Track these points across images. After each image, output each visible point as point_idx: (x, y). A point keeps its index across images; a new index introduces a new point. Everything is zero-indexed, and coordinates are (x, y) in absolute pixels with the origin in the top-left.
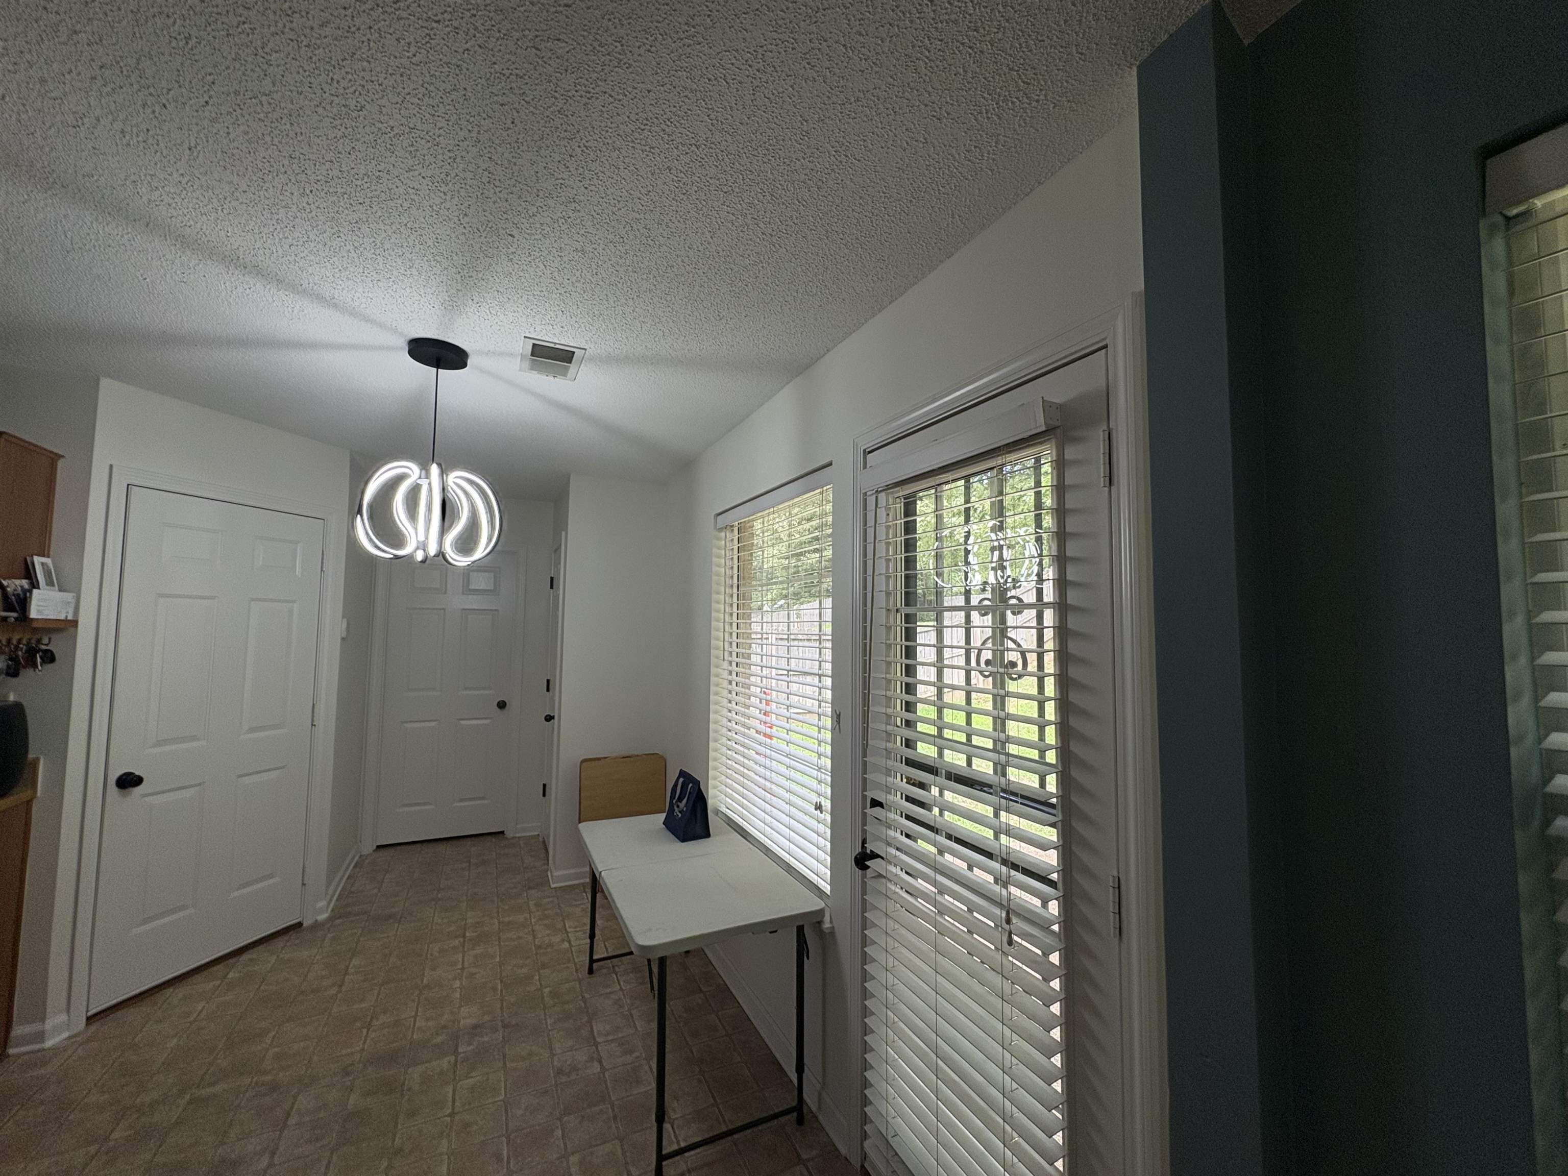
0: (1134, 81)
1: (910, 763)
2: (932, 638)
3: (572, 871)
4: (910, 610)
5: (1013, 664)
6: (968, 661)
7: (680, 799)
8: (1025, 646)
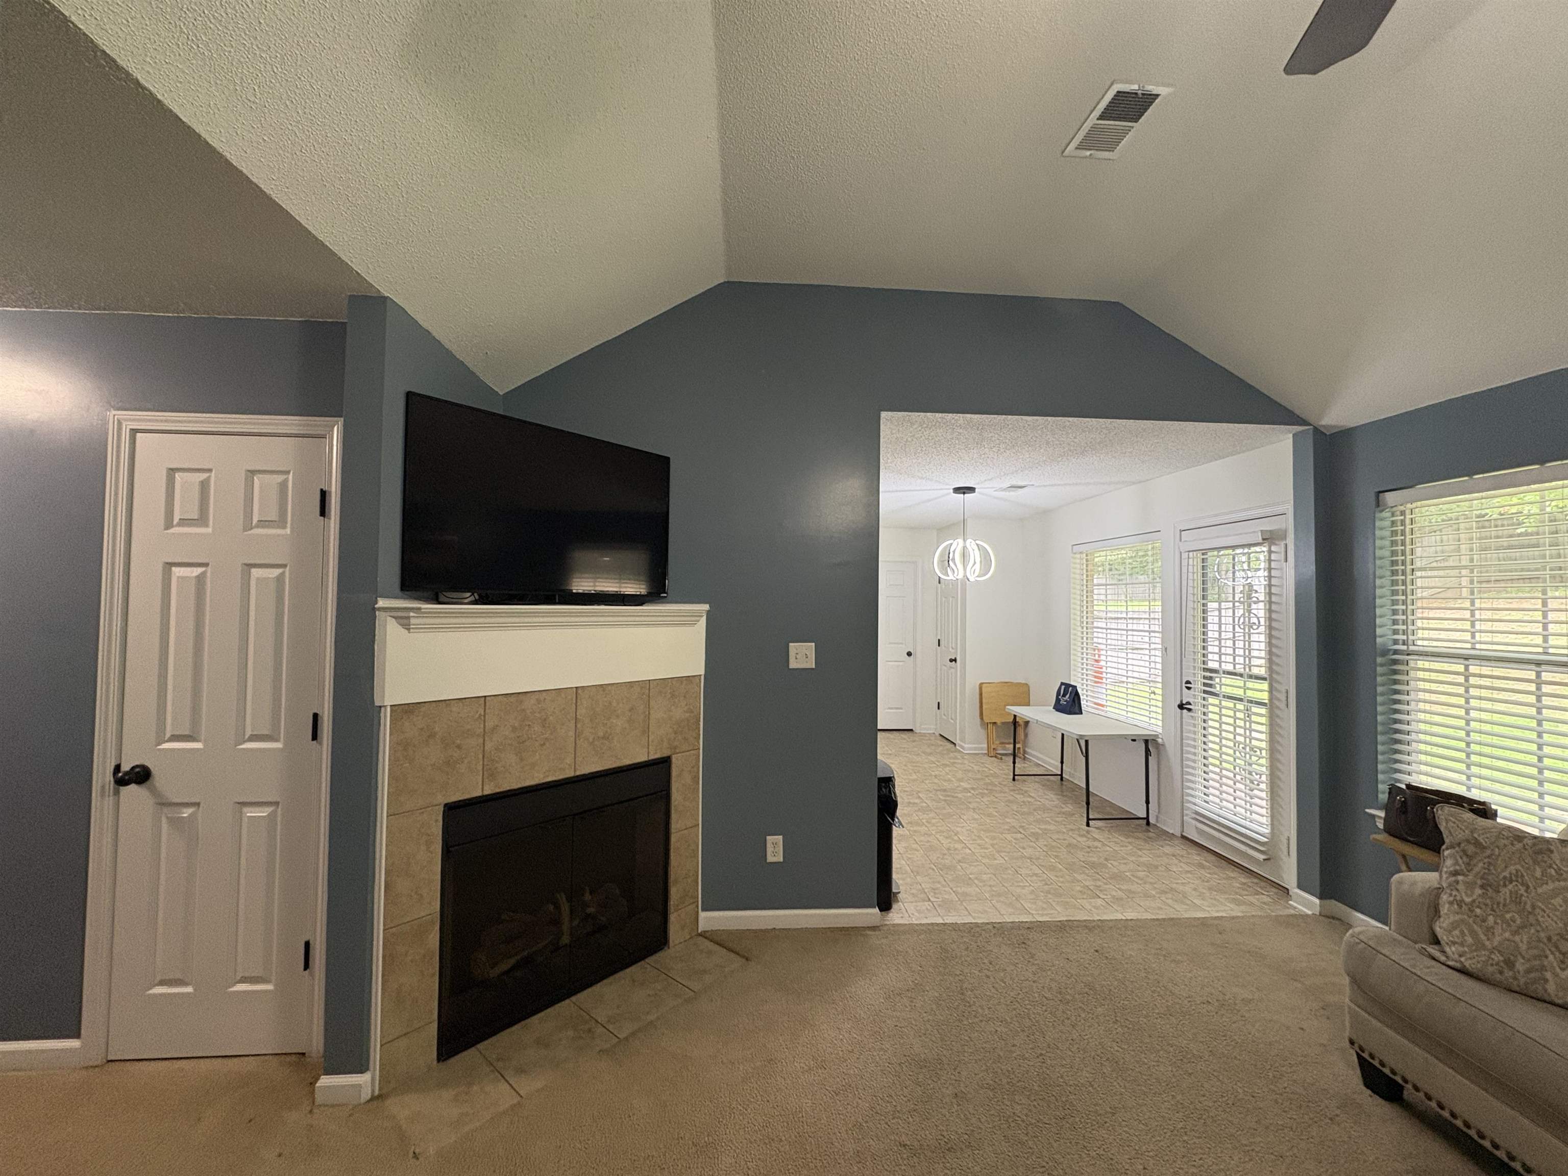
0: (1291, 440)
1: (1205, 670)
2: (1216, 620)
3: (974, 746)
4: (1204, 602)
5: (1254, 623)
6: (1234, 621)
7: (1064, 695)
8: (1259, 616)
